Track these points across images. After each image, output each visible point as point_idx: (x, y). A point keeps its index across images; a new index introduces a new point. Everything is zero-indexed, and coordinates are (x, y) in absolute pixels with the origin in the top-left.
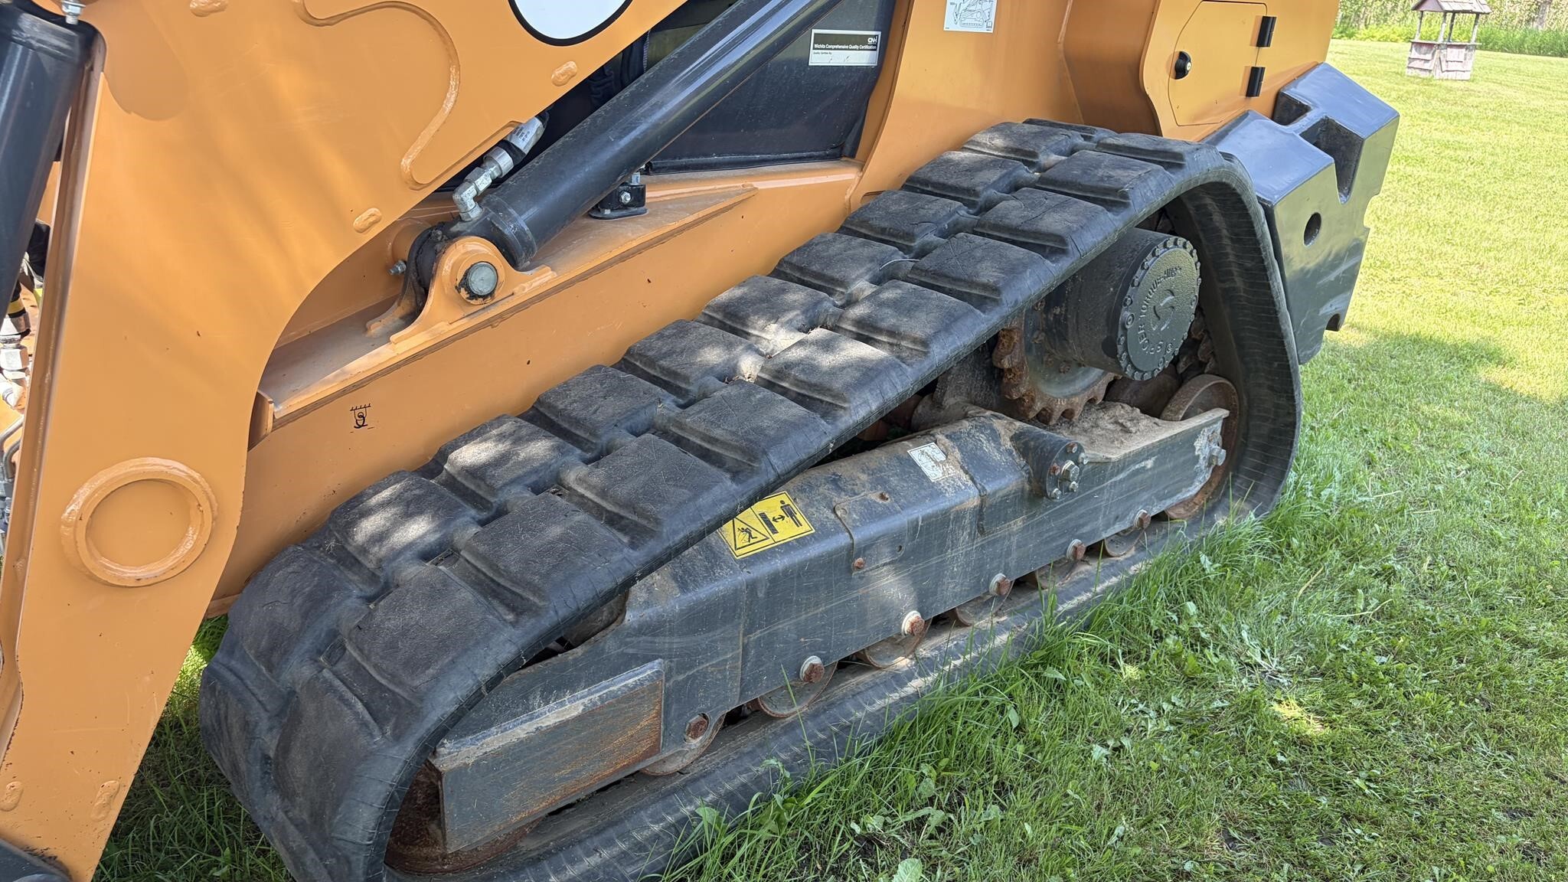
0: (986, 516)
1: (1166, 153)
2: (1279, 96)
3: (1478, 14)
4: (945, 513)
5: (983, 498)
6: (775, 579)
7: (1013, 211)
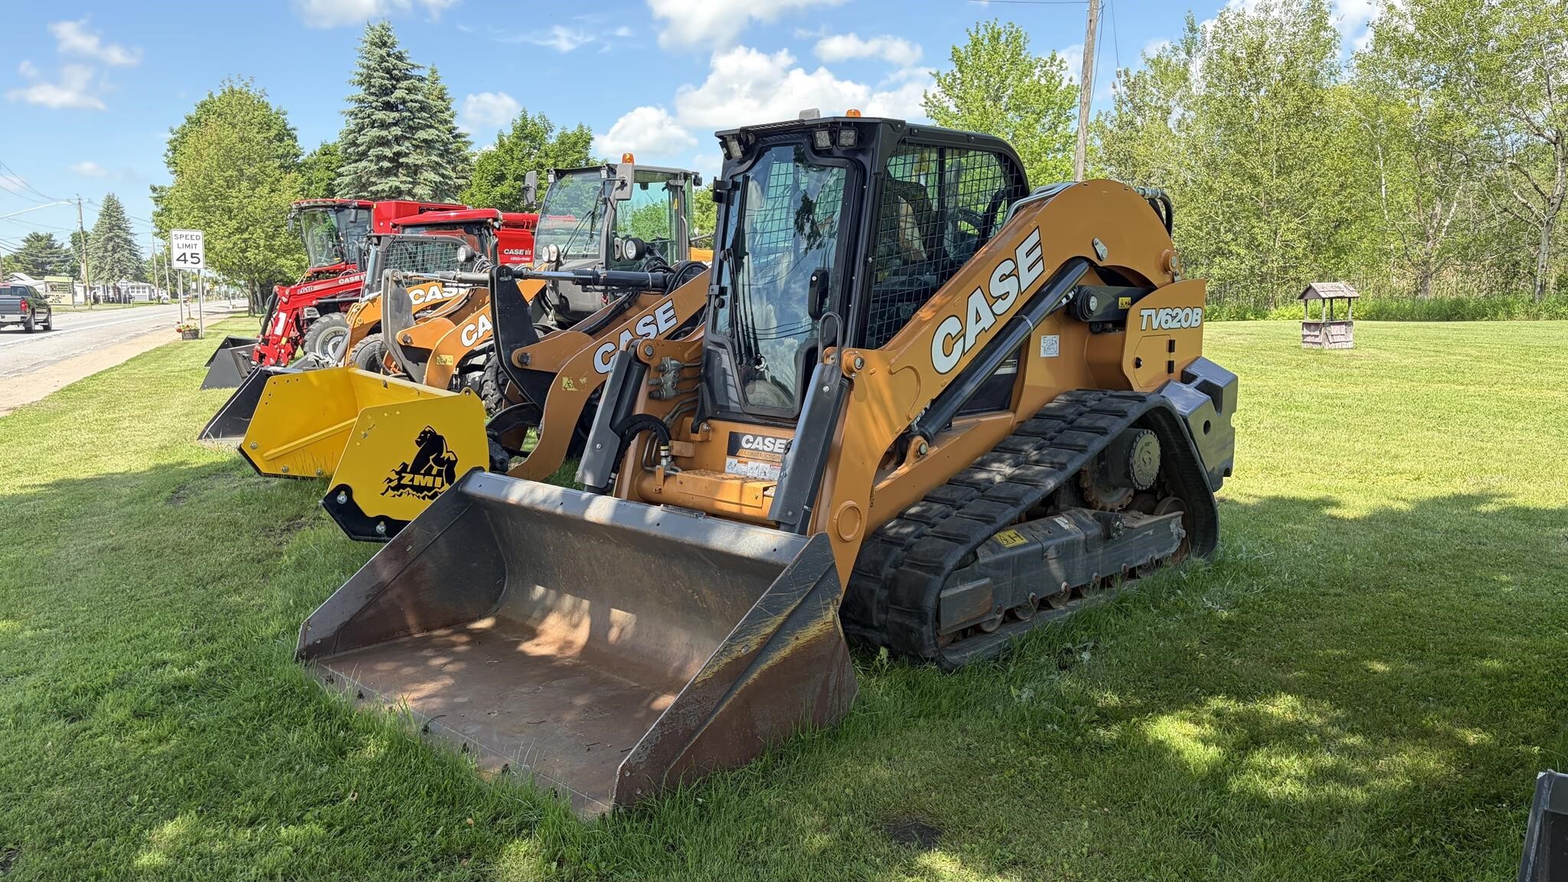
0: (1088, 545)
1: (1138, 397)
2: (1183, 372)
3: (1350, 298)
4: (1073, 541)
5: (1086, 536)
6: (1019, 556)
7: (1084, 421)
